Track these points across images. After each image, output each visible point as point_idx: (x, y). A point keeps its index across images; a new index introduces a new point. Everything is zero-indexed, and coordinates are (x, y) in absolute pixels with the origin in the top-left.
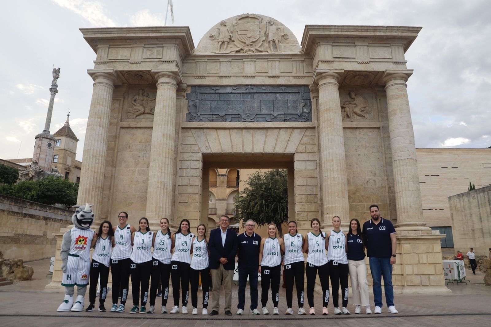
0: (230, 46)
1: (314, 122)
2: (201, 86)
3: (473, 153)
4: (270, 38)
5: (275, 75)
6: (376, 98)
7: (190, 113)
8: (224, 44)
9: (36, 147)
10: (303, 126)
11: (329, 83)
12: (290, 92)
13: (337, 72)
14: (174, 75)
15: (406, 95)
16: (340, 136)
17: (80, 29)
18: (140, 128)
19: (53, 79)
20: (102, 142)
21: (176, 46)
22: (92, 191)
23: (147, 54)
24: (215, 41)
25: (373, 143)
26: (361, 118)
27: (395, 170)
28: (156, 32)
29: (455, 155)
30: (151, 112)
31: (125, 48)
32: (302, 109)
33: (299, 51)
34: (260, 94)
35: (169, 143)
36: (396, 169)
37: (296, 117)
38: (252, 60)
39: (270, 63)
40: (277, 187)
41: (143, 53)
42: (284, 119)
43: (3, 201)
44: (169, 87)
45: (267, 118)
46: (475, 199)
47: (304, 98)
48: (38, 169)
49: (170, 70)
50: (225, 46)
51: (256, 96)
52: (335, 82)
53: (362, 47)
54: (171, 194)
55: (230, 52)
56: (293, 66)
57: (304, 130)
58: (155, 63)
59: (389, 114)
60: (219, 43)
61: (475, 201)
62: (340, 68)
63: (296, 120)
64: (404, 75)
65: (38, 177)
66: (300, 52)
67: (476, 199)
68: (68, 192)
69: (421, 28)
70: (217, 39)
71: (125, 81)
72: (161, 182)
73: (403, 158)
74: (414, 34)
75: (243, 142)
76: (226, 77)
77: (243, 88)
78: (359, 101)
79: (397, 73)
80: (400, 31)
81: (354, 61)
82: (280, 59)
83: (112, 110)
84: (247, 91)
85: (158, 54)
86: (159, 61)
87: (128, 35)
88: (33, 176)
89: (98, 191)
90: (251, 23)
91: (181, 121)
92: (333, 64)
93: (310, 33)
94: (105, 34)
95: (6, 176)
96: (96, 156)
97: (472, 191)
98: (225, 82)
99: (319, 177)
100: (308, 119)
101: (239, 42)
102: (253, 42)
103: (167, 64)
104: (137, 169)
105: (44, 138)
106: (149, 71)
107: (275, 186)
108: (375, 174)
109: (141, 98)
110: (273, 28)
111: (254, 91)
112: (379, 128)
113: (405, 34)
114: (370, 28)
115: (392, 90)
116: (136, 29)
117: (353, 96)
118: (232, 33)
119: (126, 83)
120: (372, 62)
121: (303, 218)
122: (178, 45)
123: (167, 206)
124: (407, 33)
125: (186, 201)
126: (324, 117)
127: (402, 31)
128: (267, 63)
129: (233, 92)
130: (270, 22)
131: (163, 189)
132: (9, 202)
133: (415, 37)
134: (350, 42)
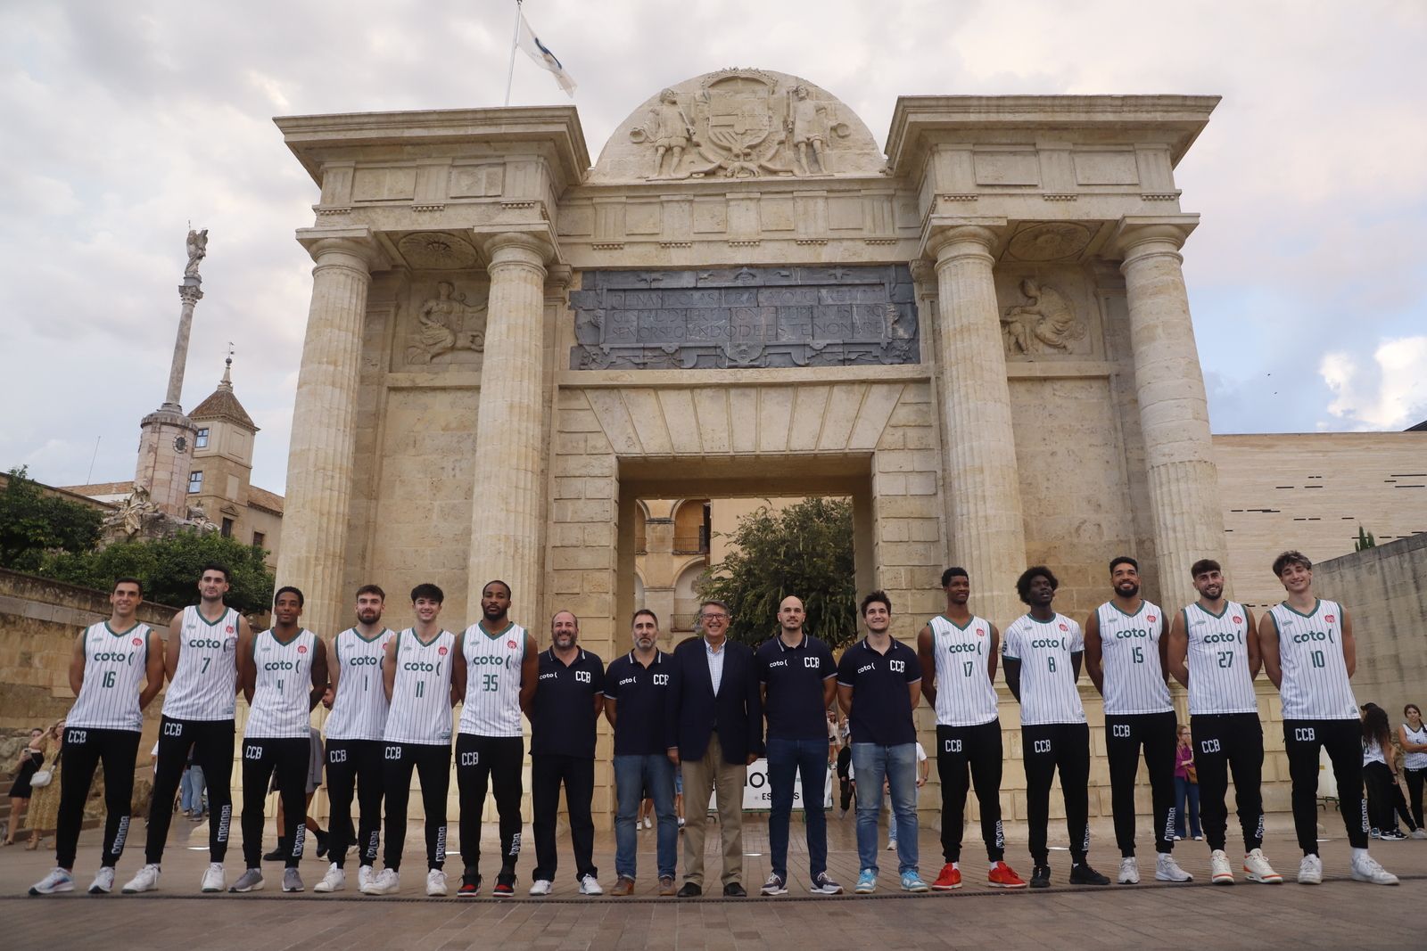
0: (687, 158)
1: (925, 365)
2: (611, 271)
3: (1365, 446)
4: (800, 135)
5: (814, 237)
6: (1096, 296)
7: (580, 345)
8: (673, 154)
9: (145, 450)
10: (894, 375)
11: (967, 256)
12: (857, 282)
13: (987, 224)
14: (535, 241)
15: (1180, 286)
16: (1000, 401)
17: (275, 120)
18: (444, 389)
19: (187, 259)
20: (342, 428)
21: (542, 160)
22: (316, 566)
23: (462, 184)
24: (647, 145)
25: (1092, 420)
26: (1056, 351)
28: (486, 125)
29: (1314, 452)
30: (476, 346)
31: (400, 168)
32: (893, 329)
33: (878, 169)
34: (774, 290)
35: (527, 428)
36: (1158, 492)
37: (876, 351)
38: (752, 196)
39: (800, 203)
40: (819, 549)
41: (449, 180)
42: (841, 358)
43: (61, 599)
44: (523, 274)
45: (795, 353)
46: (1375, 572)
47: (896, 299)
48: (151, 509)
49: (525, 229)
50: (675, 160)
51: (763, 296)
52: (983, 253)
53: (1055, 156)
54: (534, 569)
55: (688, 174)
56: (863, 211)
57: (900, 387)
58: (483, 207)
59: (1134, 339)
60: (657, 150)
61: (1376, 578)
62: (997, 214)
63: (877, 360)
64: (1175, 231)
65: (151, 532)
66: (884, 172)
67: (1379, 572)
68: (237, 572)
69: (1219, 98)
70: (653, 139)
71: (400, 261)
72: (507, 538)
73: (1176, 459)
74: (1199, 117)
75: (730, 424)
76: (679, 245)
77: (727, 273)
78: (1048, 302)
79: (1155, 225)
80: (1160, 108)
81: (1034, 195)
82: (828, 191)
83: (367, 341)
84: (739, 283)
85: (491, 184)
86: (493, 203)
87: (408, 133)
88: (137, 530)
89: (333, 565)
90: (744, 95)
91: (556, 369)
92: (975, 203)
93: (912, 118)
94: (344, 132)
95: (68, 529)
96: (324, 469)
97: (1366, 551)
98: (677, 258)
99: (942, 518)
100: (910, 356)
101: (712, 146)
102: (750, 147)
103: (517, 211)
104: (436, 504)
105: (165, 424)
106: (466, 232)
107: (814, 549)
108: (1099, 506)
109: (444, 307)
110: (808, 107)
111: (758, 281)
112: (1106, 378)
113: (1174, 117)
114: (1078, 102)
115: (1143, 271)
116: (430, 117)
117: (1033, 291)
118: (693, 123)
119: (402, 266)
120: (1085, 195)
122: (545, 159)
123: (525, 604)
124: (1180, 114)
125: (576, 591)
126: (954, 349)
127: (1165, 109)
128: (791, 203)
129: (699, 285)
130: (796, 92)
131: (513, 557)
132: (76, 603)
133: (1201, 125)
134: (1023, 141)
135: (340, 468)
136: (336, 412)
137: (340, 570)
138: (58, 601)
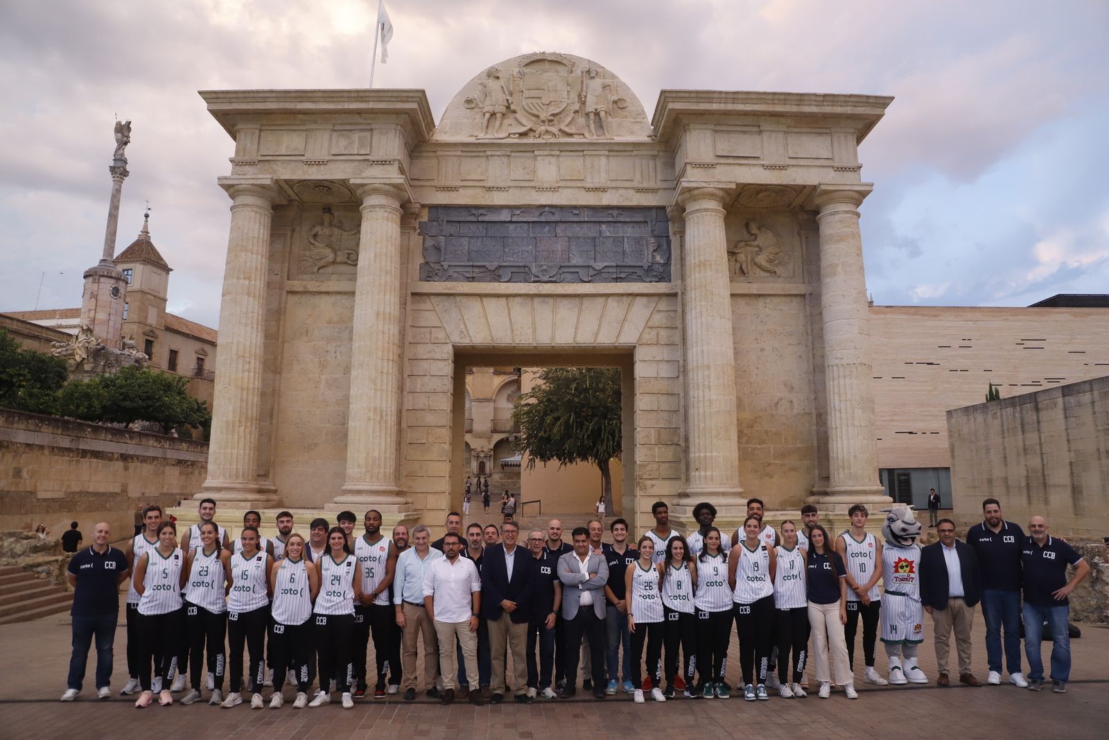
0: (506, 122)
1: (674, 284)
2: (449, 207)
3: (1004, 317)
4: (590, 107)
5: (598, 186)
6: (799, 235)
7: (427, 263)
8: (496, 119)
9: (87, 297)
10: (652, 291)
11: (706, 210)
12: (628, 220)
13: (721, 187)
14: (395, 190)
15: (857, 236)
16: (724, 317)
17: (200, 93)
18: (327, 293)
19: (115, 145)
20: (255, 327)
21: (399, 127)
22: (239, 426)
23: (340, 144)
24: (477, 110)
25: (791, 326)
26: (768, 275)
27: (830, 385)
28: (357, 101)
29: (967, 321)
30: (351, 259)
31: (294, 130)
32: (653, 255)
33: (647, 134)
34: (567, 225)
35: (389, 329)
36: (831, 383)
37: (640, 272)
38: (553, 153)
39: (588, 160)
40: (601, 386)
41: (330, 141)
42: (615, 276)
43: (40, 428)
44: (386, 214)
45: (582, 272)
46: (997, 418)
47: (656, 233)
48: (94, 342)
49: (387, 181)
50: (498, 123)
51: (560, 229)
52: (717, 208)
53: (774, 135)
54: (394, 430)
55: (507, 135)
56: (634, 167)
57: (656, 299)
58: (356, 163)
59: (823, 272)
60: (484, 114)
61: (997, 422)
62: (729, 180)
63: (641, 279)
64: (855, 195)
65: (95, 360)
66: (650, 136)
67: (999, 418)
68: (167, 399)
69: (892, 98)
70: (481, 105)
71: (294, 196)
72: (375, 409)
73: (845, 362)
74: (877, 111)
75: (534, 323)
76: (499, 189)
77: (534, 210)
78: (765, 239)
79: (842, 190)
80: (850, 104)
81: (757, 165)
82: (609, 151)
83: (271, 257)
84: (543, 219)
85: (362, 145)
86: (364, 160)
87: (300, 106)
88: (84, 359)
89: (251, 425)
90: (550, 74)
91: (409, 281)
92: (714, 170)
93: (670, 106)
94: (252, 104)
95: (43, 375)
96: (243, 357)
97: (993, 403)
98: (498, 199)
99: (682, 395)
100: (664, 277)
101: (525, 113)
102: (553, 115)
103: (381, 167)
104: (323, 377)
105: (103, 276)
106: (344, 182)
107: (597, 385)
108: (792, 388)
109: (327, 231)
110: (596, 84)
111: (556, 218)
112: (803, 296)
113: (860, 110)
114: (791, 97)
115: (832, 223)
116: (316, 95)
117: (754, 231)
118: (511, 94)
119: (296, 200)
120: (793, 166)
121: (650, 475)
122: (402, 126)
123: (388, 455)
124: (864, 108)
125: (424, 441)
126: (694, 278)
127: (854, 104)
128: (582, 159)
129: (514, 220)
130: (588, 72)
131: (380, 423)
132: (51, 430)
133: (879, 117)
134: (751, 124)
135: (255, 356)
136: (251, 315)
137: (256, 428)
138: (38, 429)
